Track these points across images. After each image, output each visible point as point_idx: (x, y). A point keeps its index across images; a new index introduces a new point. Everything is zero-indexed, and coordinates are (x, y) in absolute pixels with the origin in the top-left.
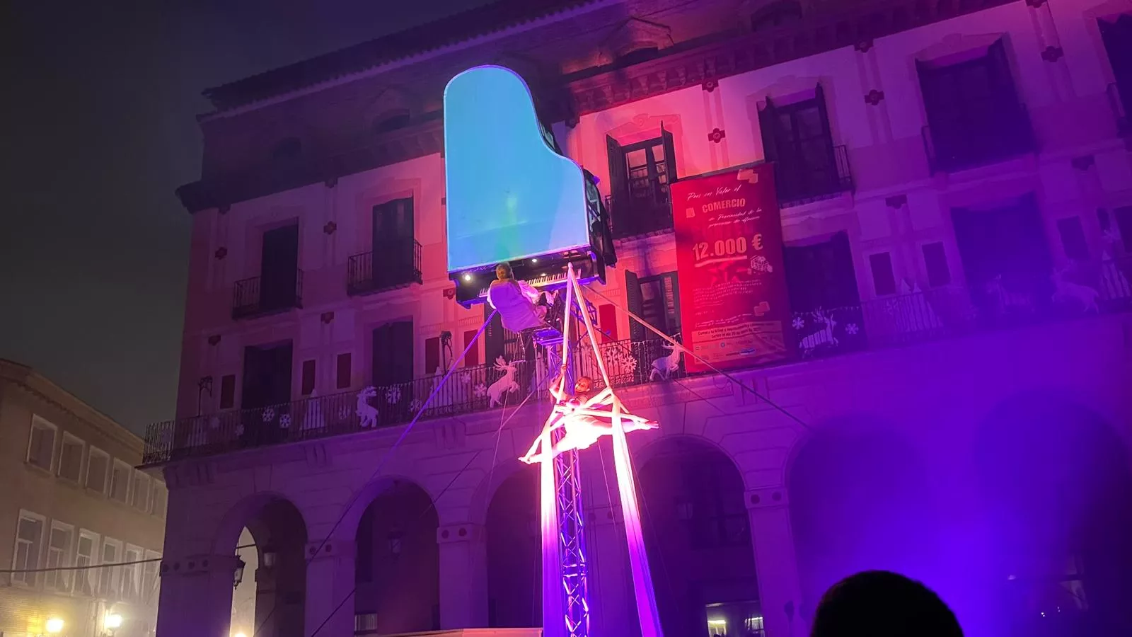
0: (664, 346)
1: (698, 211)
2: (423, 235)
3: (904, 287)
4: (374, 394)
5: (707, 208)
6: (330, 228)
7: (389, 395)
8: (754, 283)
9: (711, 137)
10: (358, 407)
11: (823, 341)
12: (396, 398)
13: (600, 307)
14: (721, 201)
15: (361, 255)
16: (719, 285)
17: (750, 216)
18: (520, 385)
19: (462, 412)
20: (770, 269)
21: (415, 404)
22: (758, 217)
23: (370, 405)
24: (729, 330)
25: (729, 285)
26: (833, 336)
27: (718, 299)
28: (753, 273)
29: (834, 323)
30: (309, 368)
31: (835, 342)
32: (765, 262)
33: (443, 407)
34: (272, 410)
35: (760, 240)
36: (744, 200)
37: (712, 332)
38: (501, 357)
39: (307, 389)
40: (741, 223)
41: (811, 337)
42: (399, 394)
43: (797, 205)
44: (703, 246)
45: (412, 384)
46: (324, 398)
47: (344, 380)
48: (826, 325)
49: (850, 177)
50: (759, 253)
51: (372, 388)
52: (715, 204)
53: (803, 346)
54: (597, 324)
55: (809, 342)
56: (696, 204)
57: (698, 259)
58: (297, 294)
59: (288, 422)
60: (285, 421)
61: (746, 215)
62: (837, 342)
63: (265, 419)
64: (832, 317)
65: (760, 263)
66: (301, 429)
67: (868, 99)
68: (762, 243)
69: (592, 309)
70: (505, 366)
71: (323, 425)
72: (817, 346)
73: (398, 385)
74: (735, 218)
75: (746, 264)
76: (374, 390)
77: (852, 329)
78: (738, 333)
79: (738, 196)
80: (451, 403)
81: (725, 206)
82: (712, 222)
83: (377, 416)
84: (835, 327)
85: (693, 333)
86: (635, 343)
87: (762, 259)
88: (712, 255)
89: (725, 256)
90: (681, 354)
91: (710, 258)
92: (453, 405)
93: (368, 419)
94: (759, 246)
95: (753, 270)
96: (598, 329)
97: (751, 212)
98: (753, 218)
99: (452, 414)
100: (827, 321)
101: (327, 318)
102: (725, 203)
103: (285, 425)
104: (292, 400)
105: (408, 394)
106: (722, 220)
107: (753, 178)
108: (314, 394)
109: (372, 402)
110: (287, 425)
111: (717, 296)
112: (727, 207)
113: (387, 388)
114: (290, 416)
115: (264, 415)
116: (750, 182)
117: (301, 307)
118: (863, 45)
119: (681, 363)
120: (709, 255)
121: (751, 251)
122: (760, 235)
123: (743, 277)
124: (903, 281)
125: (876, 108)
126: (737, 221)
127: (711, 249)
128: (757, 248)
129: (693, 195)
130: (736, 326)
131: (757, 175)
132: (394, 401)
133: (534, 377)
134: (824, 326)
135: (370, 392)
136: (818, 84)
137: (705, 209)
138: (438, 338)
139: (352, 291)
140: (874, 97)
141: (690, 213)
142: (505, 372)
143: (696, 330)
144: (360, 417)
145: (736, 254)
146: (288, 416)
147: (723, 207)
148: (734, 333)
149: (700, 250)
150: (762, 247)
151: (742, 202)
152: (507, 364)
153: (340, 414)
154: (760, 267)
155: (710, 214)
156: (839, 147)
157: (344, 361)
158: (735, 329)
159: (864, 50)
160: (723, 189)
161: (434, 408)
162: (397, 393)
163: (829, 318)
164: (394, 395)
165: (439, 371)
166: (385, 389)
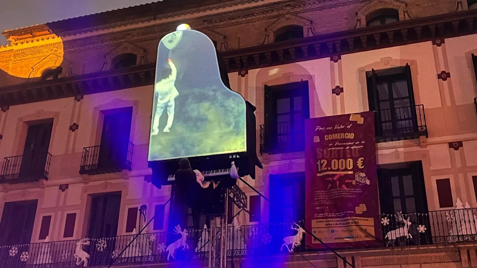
0: (292, 228)
1: (322, 138)
2: (136, 138)
3: (458, 204)
4: (88, 243)
5: (328, 137)
6: (74, 127)
7: (99, 245)
8: (357, 190)
9: (334, 91)
10: (76, 252)
11: (401, 235)
12: (103, 247)
13: (251, 197)
14: (338, 133)
15: (92, 147)
16: (333, 190)
17: (357, 145)
18: (190, 246)
19: (148, 262)
20: (368, 182)
21: (115, 254)
22: (362, 146)
23: (84, 251)
24: (337, 221)
25: (340, 190)
26: (409, 233)
27: (332, 199)
28: (356, 183)
29: (410, 223)
30: (47, 221)
31: (409, 237)
32: (365, 177)
33: (135, 257)
34: (16, 248)
35: (362, 162)
36: (353, 134)
37: (326, 221)
38: (179, 225)
39: (43, 235)
40: (350, 149)
41: (393, 232)
42: (105, 246)
43: (389, 141)
44: (324, 162)
45: (115, 239)
46: (53, 243)
47: (69, 232)
48: (404, 224)
49: (426, 126)
50: (362, 171)
51: (88, 239)
52: (333, 135)
53: (388, 238)
54: (246, 208)
55: (392, 235)
56: (321, 134)
57: (319, 170)
58: (45, 170)
59: (26, 258)
60: (25, 257)
61: (354, 144)
62: (411, 237)
63: (11, 254)
64: (408, 219)
65: (362, 178)
66: (35, 263)
67: (439, 76)
68: (363, 164)
69: (244, 197)
70: (181, 232)
71: (50, 262)
72: (397, 239)
73: (106, 238)
74: (346, 146)
75: (352, 177)
76: (89, 240)
77: (422, 229)
78: (344, 224)
79: (349, 131)
80: (140, 255)
81: (340, 137)
82: (331, 147)
83: (88, 259)
84: (410, 225)
85: (313, 221)
86: (272, 224)
87: (363, 175)
88: (329, 168)
89: (338, 170)
90: (304, 234)
91: (328, 170)
92: (142, 256)
93: (82, 260)
94: (362, 166)
95: (357, 182)
96: (247, 211)
97: (358, 143)
98: (359, 147)
99: (141, 263)
100: (405, 221)
101: (63, 188)
102: (340, 135)
103: (24, 259)
104: (31, 242)
105: (111, 246)
106: (338, 146)
107: (361, 121)
108: (47, 240)
109: (86, 249)
110: (25, 260)
111: (331, 197)
112: (341, 138)
113: (98, 240)
114: (29, 253)
115: (11, 251)
116: (358, 123)
117: (47, 179)
118: (438, 41)
119: (303, 241)
120: (327, 168)
121: (356, 169)
122: (363, 159)
123: (349, 185)
124: (458, 200)
125: (445, 83)
126: (348, 148)
127: (329, 164)
128: (360, 167)
129: (319, 128)
130: (342, 219)
131: (363, 118)
132: (102, 250)
133: (200, 241)
134: (403, 225)
135: (86, 241)
136: (407, 63)
137: (327, 137)
138: (137, 208)
139: (83, 171)
140: (444, 76)
141: (317, 139)
142: (180, 236)
143: (315, 219)
144: (77, 258)
145: (346, 170)
146: (27, 253)
147: (339, 138)
148: (341, 224)
149: (322, 165)
150: (363, 167)
151: (351, 136)
152: (182, 231)
153: (63, 255)
154: (361, 180)
155: (329, 141)
156: (419, 105)
157: (71, 219)
158: (341, 221)
159: (439, 45)
160: (339, 126)
161: (128, 257)
162: (104, 244)
163: (406, 219)
164: (102, 245)
165: (134, 232)
166: (96, 240)
